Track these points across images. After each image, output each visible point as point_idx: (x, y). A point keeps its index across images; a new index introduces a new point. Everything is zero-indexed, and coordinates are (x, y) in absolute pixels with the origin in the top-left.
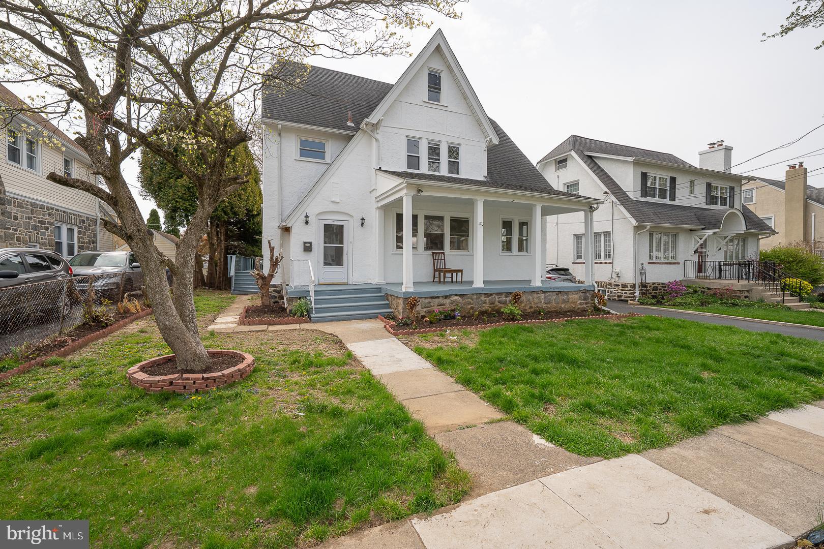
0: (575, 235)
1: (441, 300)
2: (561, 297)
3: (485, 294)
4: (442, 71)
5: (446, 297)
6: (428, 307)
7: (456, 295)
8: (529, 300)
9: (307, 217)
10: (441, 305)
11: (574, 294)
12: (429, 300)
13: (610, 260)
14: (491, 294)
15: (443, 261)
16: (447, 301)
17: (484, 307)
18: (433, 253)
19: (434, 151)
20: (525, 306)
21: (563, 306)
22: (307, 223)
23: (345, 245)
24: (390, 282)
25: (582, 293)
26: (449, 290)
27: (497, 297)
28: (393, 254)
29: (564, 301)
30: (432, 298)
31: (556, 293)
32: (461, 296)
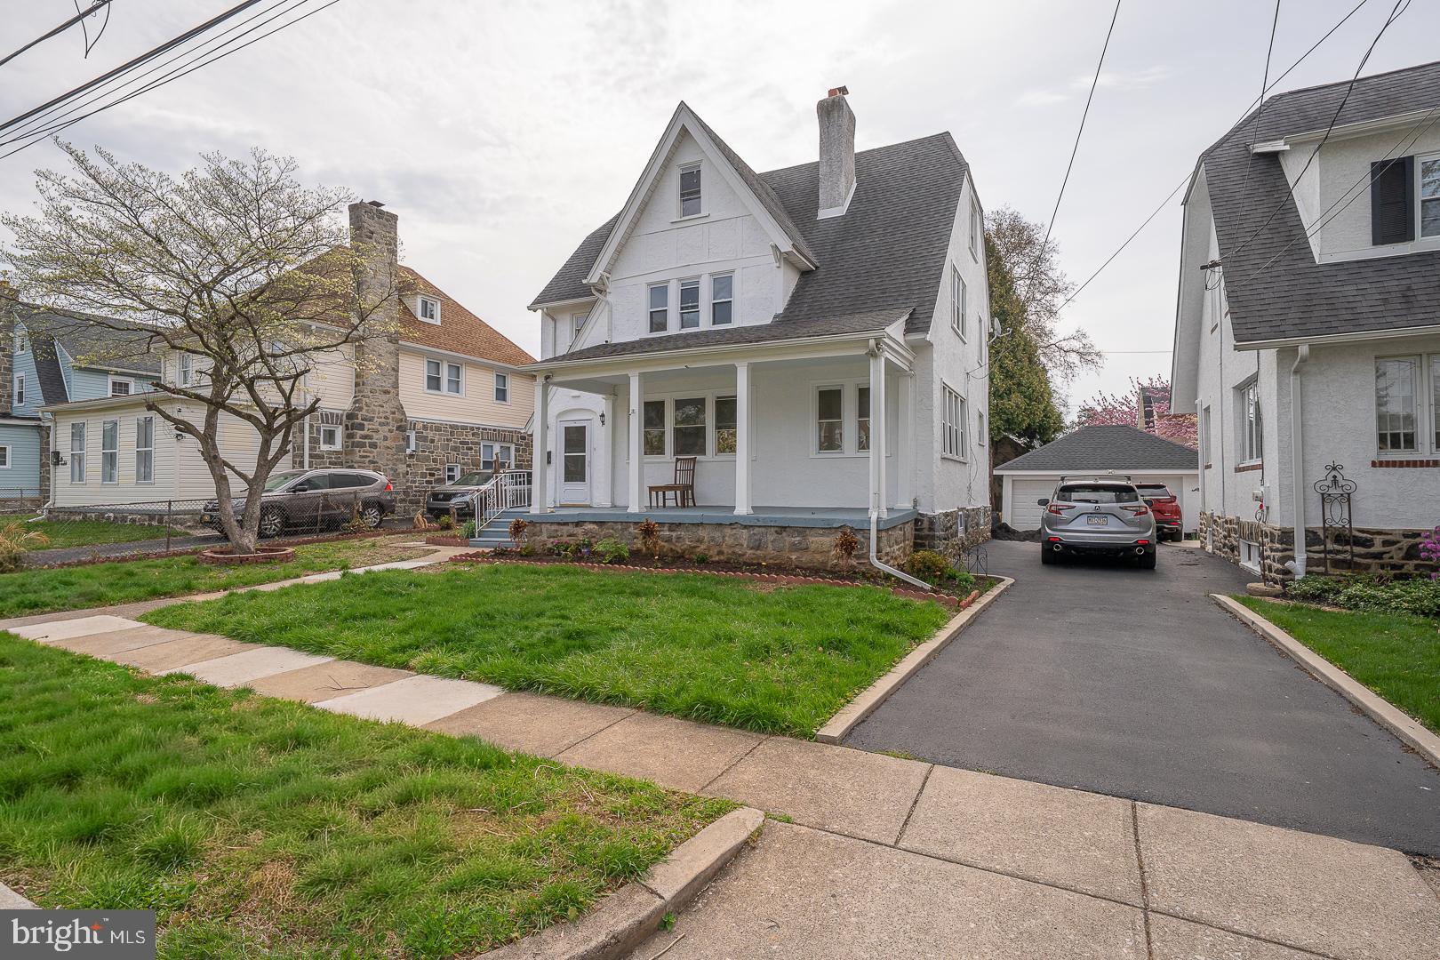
1: (571, 529)
2: (789, 539)
4: (701, 161)
5: (578, 524)
7: (590, 522)
8: (713, 539)
11: (822, 535)
13: (1257, 462)
16: (579, 530)
17: (635, 544)
19: (690, 295)
20: (708, 549)
21: (794, 557)
23: (587, 454)
29: (794, 548)
30: (559, 524)
31: (776, 529)
32: (601, 524)
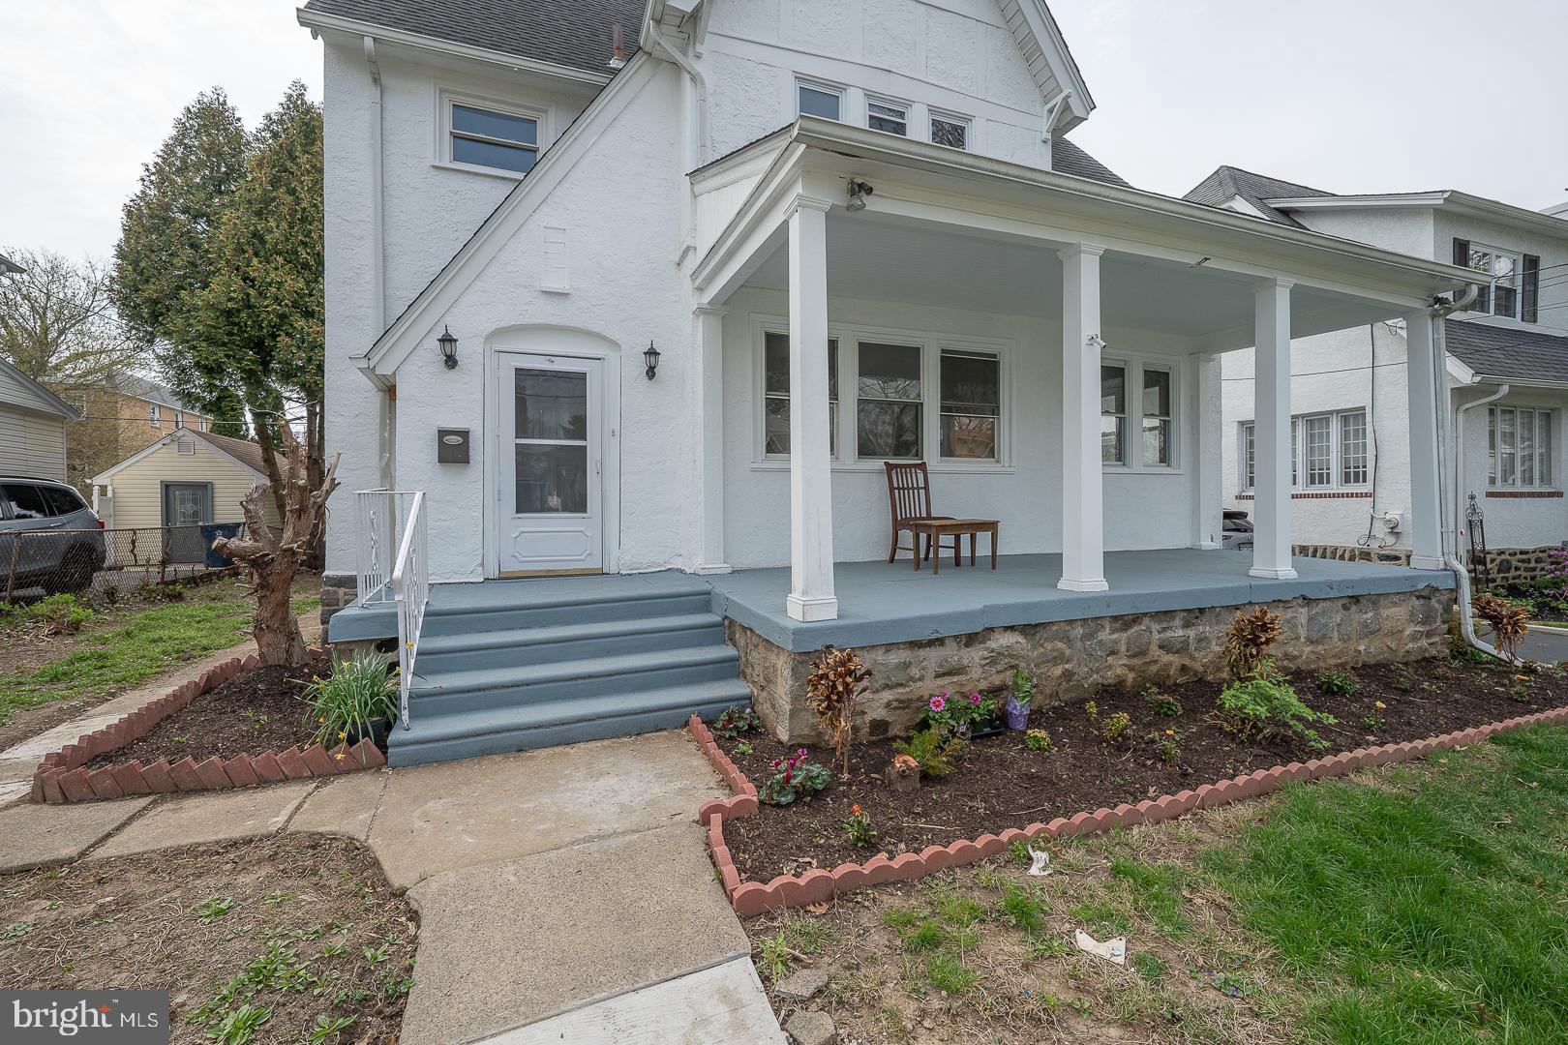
0: (1242, 423)
1: (951, 654)
2: (1358, 617)
3: (1115, 618)
5: (971, 639)
6: (901, 685)
7: (1012, 628)
9: (447, 340)
10: (950, 673)
11: (1395, 604)
12: (904, 655)
13: (1367, 488)
14: (1136, 619)
15: (922, 492)
16: (975, 655)
17: (1110, 667)
18: (890, 467)
22: (451, 362)
23: (592, 443)
24: (745, 567)
25: (1418, 598)
26: (985, 611)
27: (1155, 627)
28: (754, 470)
29: (1369, 632)
30: (915, 645)
31: (1344, 601)
32: (1028, 630)
